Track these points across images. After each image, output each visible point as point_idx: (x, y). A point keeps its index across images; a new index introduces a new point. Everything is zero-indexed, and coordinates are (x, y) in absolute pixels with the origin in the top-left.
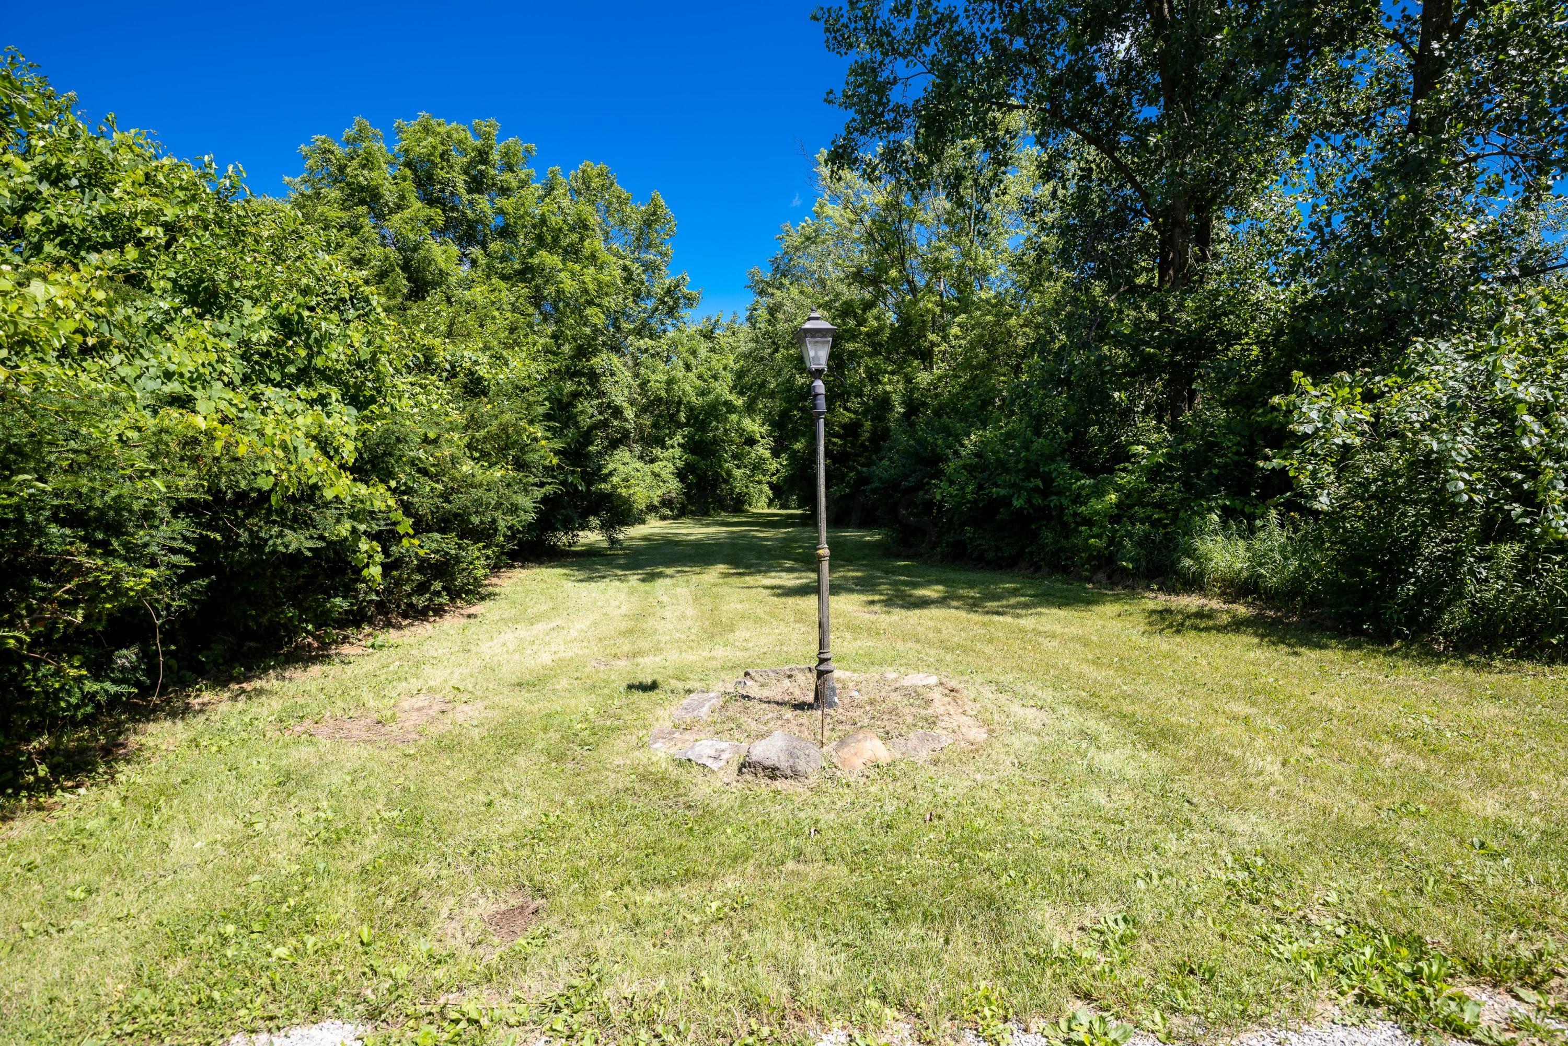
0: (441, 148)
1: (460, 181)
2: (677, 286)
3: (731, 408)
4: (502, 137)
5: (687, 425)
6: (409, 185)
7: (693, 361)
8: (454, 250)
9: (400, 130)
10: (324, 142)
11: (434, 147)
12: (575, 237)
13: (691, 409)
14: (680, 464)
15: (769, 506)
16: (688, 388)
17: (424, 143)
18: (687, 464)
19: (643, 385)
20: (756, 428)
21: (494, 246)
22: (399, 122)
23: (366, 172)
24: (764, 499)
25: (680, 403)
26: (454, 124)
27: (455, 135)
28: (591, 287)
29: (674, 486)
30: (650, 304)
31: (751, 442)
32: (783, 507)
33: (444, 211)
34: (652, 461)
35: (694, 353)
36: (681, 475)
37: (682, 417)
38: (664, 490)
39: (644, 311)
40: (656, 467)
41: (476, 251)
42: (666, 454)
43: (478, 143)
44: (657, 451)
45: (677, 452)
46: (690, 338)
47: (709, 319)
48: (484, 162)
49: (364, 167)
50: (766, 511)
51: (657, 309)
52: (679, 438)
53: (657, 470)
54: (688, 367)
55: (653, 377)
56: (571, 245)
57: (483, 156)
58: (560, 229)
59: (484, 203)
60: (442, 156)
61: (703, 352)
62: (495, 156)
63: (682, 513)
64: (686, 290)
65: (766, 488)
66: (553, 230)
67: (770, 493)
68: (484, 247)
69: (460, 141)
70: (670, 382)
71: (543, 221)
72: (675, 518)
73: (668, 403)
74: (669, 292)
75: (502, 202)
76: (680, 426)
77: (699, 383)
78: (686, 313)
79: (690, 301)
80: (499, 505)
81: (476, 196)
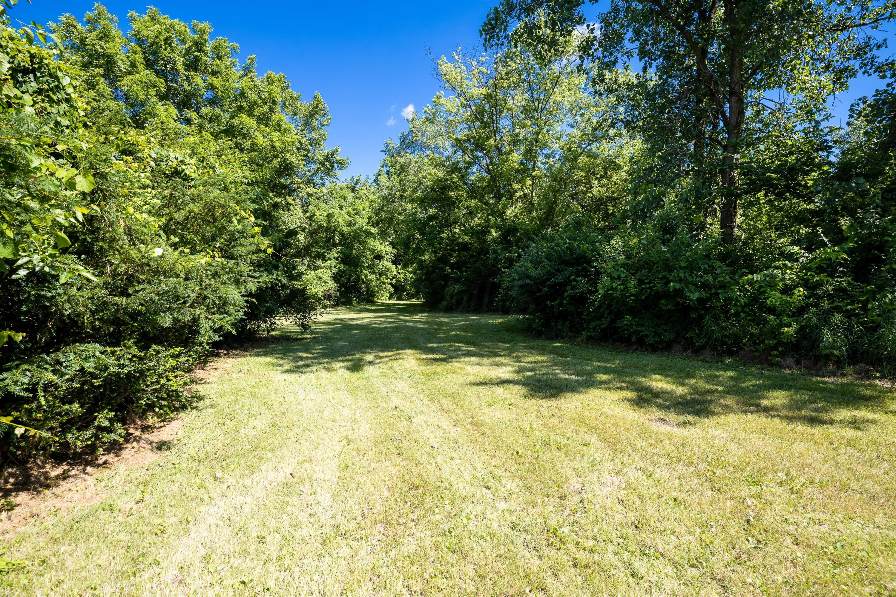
0: (165, 34)
1: (180, 62)
2: (333, 155)
3: (369, 234)
4: (213, 36)
5: (339, 245)
6: (139, 58)
7: (343, 203)
8: (174, 111)
9: (132, 19)
10: (68, 18)
11: (160, 33)
12: (266, 108)
13: (342, 234)
14: (335, 270)
15: (390, 298)
16: (340, 220)
17: (151, 28)
18: (340, 271)
19: (311, 218)
20: (383, 248)
21: (205, 110)
22: (132, 13)
23: (102, 43)
24: (387, 295)
25: (335, 230)
26: (177, 21)
27: (177, 27)
28: (278, 145)
29: (332, 285)
30: (313, 167)
31: (379, 257)
32: (399, 299)
33: (166, 81)
34: (316, 269)
35: (345, 198)
36: (335, 278)
37: (337, 239)
38: (325, 288)
39: (309, 171)
40: (319, 272)
41: (191, 114)
42: (326, 264)
43: (195, 36)
44: (319, 262)
45: (334, 262)
46: (341, 189)
47: (352, 179)
48: (200, 50)
49: (101, 39)
50: (388, 302)
51: (318, 169)
52: (334, 253)
53: (320, 275)
54: (341, 207)
55: (318, 213)
56: (263, 114)
57: (199, 46)
58: (255, 102)
59: (198, 79)
60: (166, 40)
61: (350, 199)
62: (208, 47)
63: (337, 304)
64: (338, 158)
65: (389, 287)
66: (250, 102)
67: (392, 290)
68: (197, 110)
69: (180, 32)
70: (330, 216)
71: (243, 94)
72: (333, 307)
73: (327, 230)
74: (327, 158)
75: (212, 80)
76: (335, 245)
77: (347, 217)
78: (338, 172)
79: (341, 164)
80: (201, 299)
81: (192, 73)
